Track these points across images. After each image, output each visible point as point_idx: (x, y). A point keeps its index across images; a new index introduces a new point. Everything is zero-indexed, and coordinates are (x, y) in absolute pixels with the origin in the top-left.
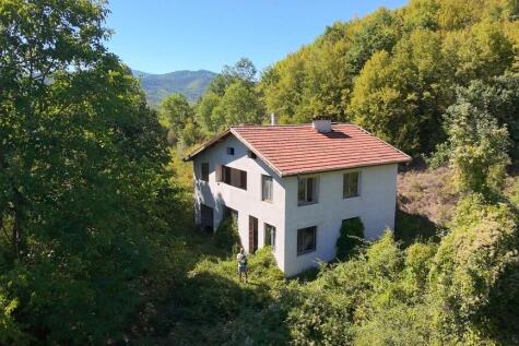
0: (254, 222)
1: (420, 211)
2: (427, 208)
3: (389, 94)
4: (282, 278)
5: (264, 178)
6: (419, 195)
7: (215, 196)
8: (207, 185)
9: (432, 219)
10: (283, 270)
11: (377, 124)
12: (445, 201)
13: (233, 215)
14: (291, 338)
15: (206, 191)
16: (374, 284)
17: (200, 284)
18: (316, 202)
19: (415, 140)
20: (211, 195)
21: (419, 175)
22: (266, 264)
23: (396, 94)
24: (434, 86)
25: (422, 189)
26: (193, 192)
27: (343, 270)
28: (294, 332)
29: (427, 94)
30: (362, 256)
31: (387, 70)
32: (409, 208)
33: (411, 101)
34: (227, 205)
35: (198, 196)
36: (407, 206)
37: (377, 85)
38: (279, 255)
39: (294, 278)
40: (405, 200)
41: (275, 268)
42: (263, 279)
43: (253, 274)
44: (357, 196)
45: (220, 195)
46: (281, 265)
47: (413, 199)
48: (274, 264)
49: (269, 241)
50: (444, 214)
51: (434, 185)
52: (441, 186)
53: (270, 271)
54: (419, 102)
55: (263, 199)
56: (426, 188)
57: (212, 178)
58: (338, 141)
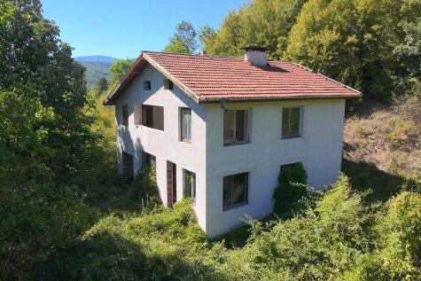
0: (172, 168)
1: (367, 159)
2: (373, 155)
4: (202, 240)
5: (183, 111)
6: (364, 141)
7: (135, 142)
8: (127, 129)
9: (380, 167)
10: (204, 230)
12: (394, 148)
13: (152, 162)
15: (126, 136)
16: (333, 254)
17: (90, 250)
18: (248, 142)
20: (131, 140)
21: (363, 121)
22: (186, 220)
23: (335, 36)
24: (375, 27)
25: (366, 136)
26: (116, 140)
27: (283, 232)
29: (368, 36)
30: (310, 212)
31: (325, 12)
32: (354, 156)
33: (352, 44)
34: (146, 150)
35: (119, 144)
36: (351, 154)
37: (315, 28)
39: (217, 239)
40: (347, 147)
41: (195, 226)
43: (167, 234)
44: (298, 136)
45: (139, 140)
46: (202, 223)
47: (358, 146)
48: (195, 221)
49: (189, 191)
50: (394, 161)
51: (380, 131)
52: (387, 132)
53: (188, 231)
54: (360, 45)
55: (182, 139)
56: (371, 134)
57: (131, 120)
58: (275, 74)
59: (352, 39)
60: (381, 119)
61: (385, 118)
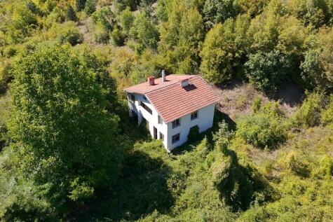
3: (220, 53)
11: (213, 65)
12: (237, 108)
13: (147, 122)
14: (168, 188)
15: (134, 106)
18: (180, 125)
19: (230, 75)
22: (161, 146)
23: (223, 53)
24: (240, 51)
25: (229, 101)
28: (169, 186)
34: (144, 117)
35: (130, 105)
38: (165, 143)
40: (220, 106)
44: (196, 118)
45: (140, 111)
48: (164, 147)
53: (162, 149)
55: (159, 123)
56: (231, 100)
57: (137, 103)
58: (190, 92)
59: (230, 54)
60: (237, 92)
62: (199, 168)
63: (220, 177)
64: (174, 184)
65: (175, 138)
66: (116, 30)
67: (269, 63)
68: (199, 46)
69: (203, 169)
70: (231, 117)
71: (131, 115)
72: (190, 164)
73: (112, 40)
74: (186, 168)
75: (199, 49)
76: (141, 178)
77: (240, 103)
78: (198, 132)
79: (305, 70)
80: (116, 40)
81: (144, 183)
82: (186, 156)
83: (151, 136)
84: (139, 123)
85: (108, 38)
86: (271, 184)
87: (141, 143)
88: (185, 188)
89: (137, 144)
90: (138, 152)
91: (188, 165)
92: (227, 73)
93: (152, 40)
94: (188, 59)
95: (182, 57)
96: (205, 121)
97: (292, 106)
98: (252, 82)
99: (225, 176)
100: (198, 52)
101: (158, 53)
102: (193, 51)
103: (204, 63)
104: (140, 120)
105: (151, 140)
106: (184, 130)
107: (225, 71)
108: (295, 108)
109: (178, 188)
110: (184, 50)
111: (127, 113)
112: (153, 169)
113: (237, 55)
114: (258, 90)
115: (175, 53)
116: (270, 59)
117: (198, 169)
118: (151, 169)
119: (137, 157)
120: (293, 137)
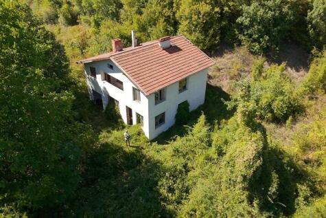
0: (129, 111)
1: (218, 85)
2: (221, 82)
4: (148, 142)
6: (218, 74)
7: (102, 88)
8: (95, 80)
10: (148, 137)
11: (196, 26)
12: (232, 78)
15: (95, 83)
18: (165, 100)
19: (217, 38)
20: (99, 86)
22: (139, 134)
24: (231, 4)
25: (219, 70)
28: (161, 190)
32: (213, 83)
33: (217, 12)
34: (111, 96)
35: (89, 84)
36: (211, 81)
38: (146, 129)
39: (154, 141)
40: (210, 77)
41: (144, 136)
42: (138, 143)
43: (132, 140)
44: (186, 90)
45: (105, 88)
46: (147, 135)
47: (214, 77)
48: (144, 134)
49: (139, 121)
51: (227, 68)
53: (141, 138)
54: (221, 13)
55: (134, 100)
56: (222, 69)
57: (99, 77)
58: (175, 55)
59: (217, 9)
60: (228, 59)
61: (230, 59)
62: (203, 157)
63: (250, 167)
64: (169, 187)
65: (159, 120)
66: (65, 6)
67: (270, 14)
68: (174, 5)
69: (209, 159)
70: (225, 90)
71: (91, 98)
72: (187, 153)
73: (61, 19)
74: (183, 161)
75: (174, 9)
76: (114, 183)
77: (234, 71)
78: (188, 110)
79: (314, 22)
80: (66, 18)
81: (120, 190)
82: (179, 142)
83: (122, 122)
84: (104, 107)
85: (57, 17)
86: (309, 169)
87: (109, 132)
88: (187, 191)
89: (104, 134)
90: (106, 145)
91: (184, 156)
92: (214, 36)
93: (112, 8)
94: (161, 25)
95: (153, 22)
96: (196, 96)
97: (297, 71)
98: (246, 44)
99: (259, 163)
100: (174, 13)
101: (121, 23)
102: (167, 12)
103: (183, 25)
104: (105, 103)
105: (124, 127)
106: (170, 108)
107: (211, 32)
108: (302, 72)
109: (177, 192)
110: (155, 13)
111: (87, 96)
112: (131, 168)
113: (226, 9)
114: (254, 53)
115: (144, 18)
116: (270, 9)
117: (201, 159)
118: (129, 168)
119: (106, 153)
120: (311, 106)
